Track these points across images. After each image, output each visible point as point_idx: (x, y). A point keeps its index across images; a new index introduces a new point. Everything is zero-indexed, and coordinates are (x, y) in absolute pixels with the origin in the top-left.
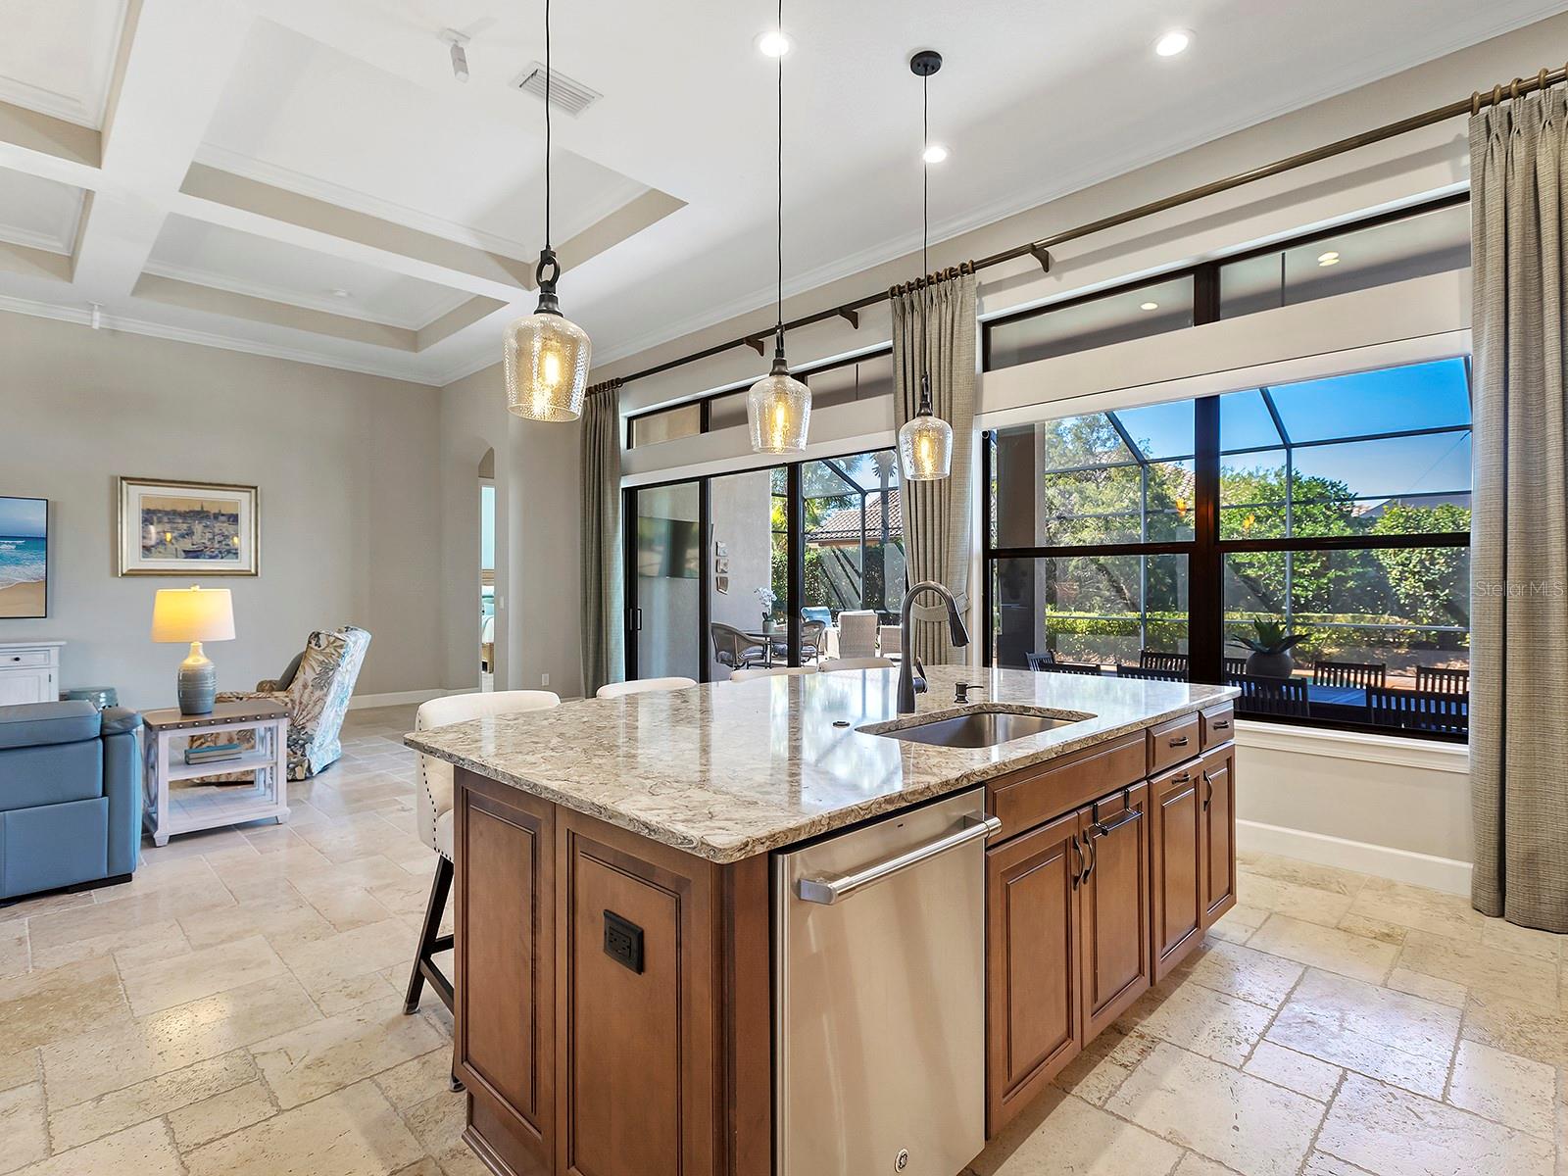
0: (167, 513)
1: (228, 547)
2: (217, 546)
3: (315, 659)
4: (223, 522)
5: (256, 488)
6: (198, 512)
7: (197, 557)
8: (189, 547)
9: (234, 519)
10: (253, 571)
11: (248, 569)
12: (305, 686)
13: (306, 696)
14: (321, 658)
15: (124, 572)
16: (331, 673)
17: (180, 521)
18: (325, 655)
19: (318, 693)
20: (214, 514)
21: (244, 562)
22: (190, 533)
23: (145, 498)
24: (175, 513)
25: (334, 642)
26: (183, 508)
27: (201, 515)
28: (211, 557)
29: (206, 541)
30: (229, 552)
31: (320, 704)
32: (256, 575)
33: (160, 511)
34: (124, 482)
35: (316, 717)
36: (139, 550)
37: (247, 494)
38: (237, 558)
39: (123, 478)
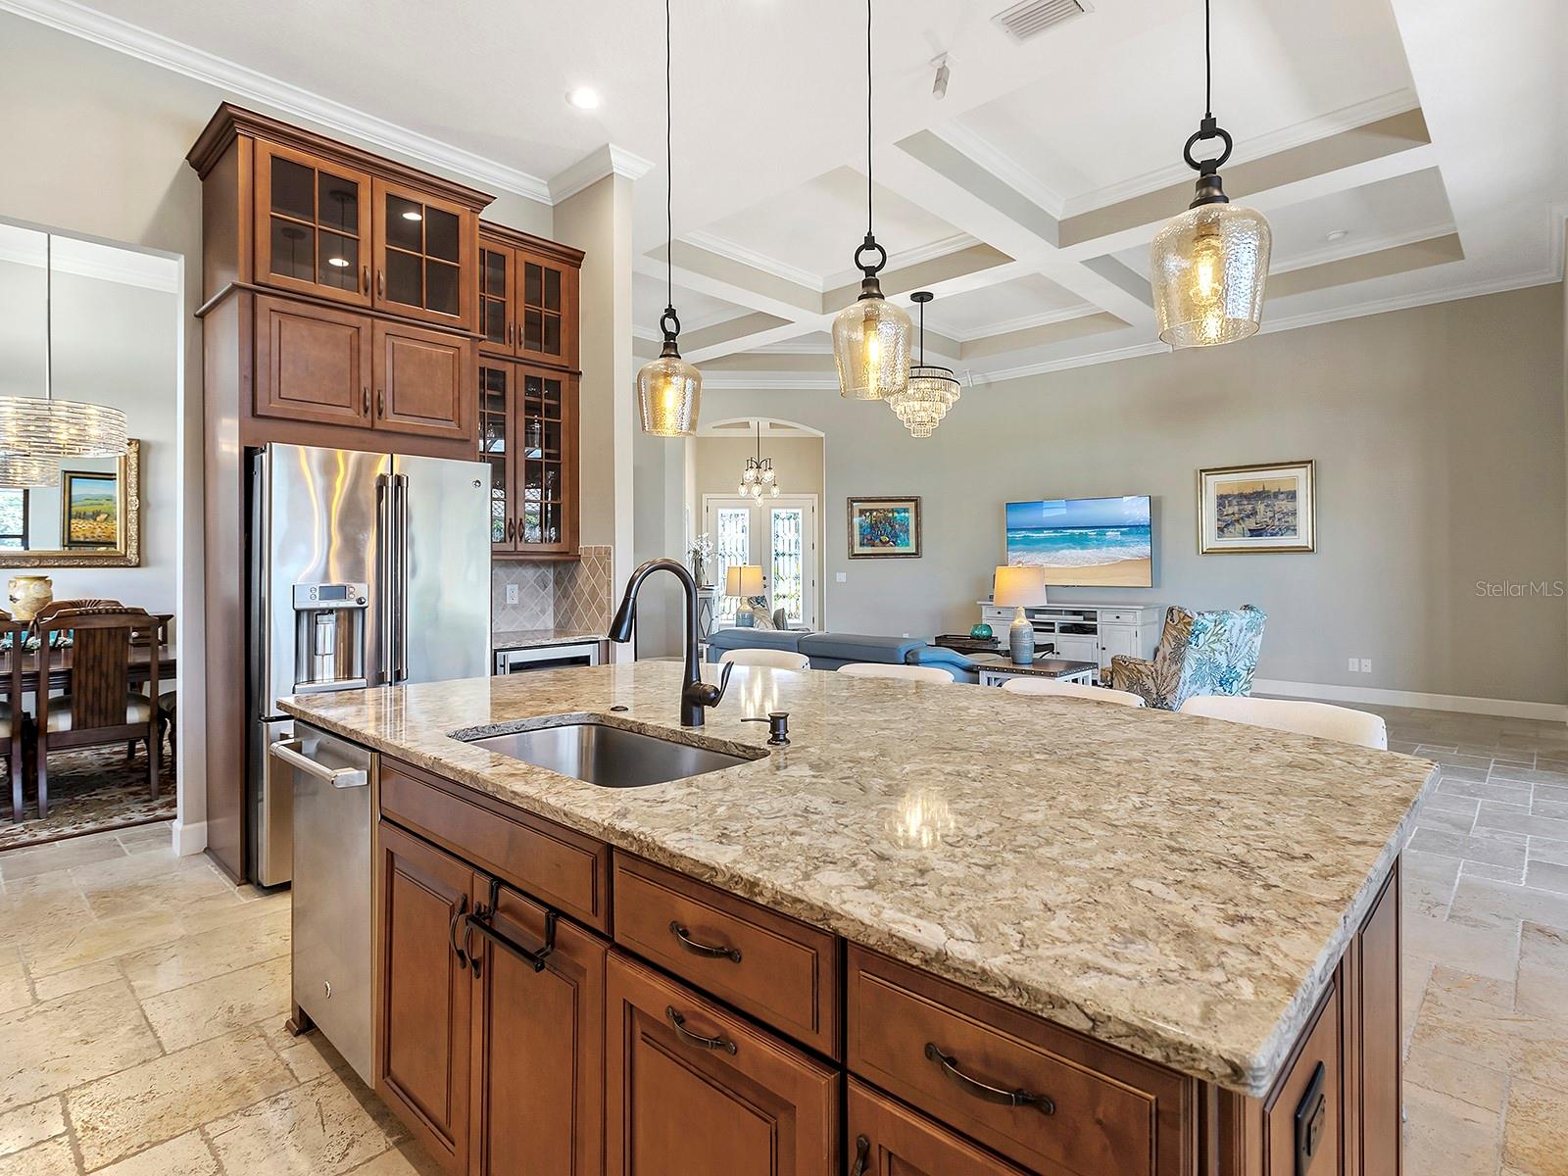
0: (1235, 496)
1: (1287, 524)
2: (1277, 523)
3: (1171, 634)
4: (1283, 500)
5: (1311, 462)
6: (1260, 492)
7: (1261, 535)
8: (1253, 526)
9: (1292, 496)
10: (1310, 547)
11: (1305, 545)
12: (1164, 659)
13: (1165, 669)
14: (1175, 633)
15: (1205, 550)
16: (1183, 649)
17: (1246, 503)
18: (1177, 630)
19: (1174, 668)
20: (1275, 493)
21: (1303, 538)
22: (1254, 513)
23: (1219, 485)
24: (1241, 496)
25: (1183, 619)
26: (1248, 491)
27: (1260, 495)
28: (1272, 535)
29: (1267, 520)
30: (1288, 528)
31: (1176, 678)
32: (1313, 550)
33: (1230, 496)
34: (1203, 474)
35: (1174, 690)
36: (1214, 531)
37: (1305, 469)
38: (1296, 534)
39: (1201, 471)
